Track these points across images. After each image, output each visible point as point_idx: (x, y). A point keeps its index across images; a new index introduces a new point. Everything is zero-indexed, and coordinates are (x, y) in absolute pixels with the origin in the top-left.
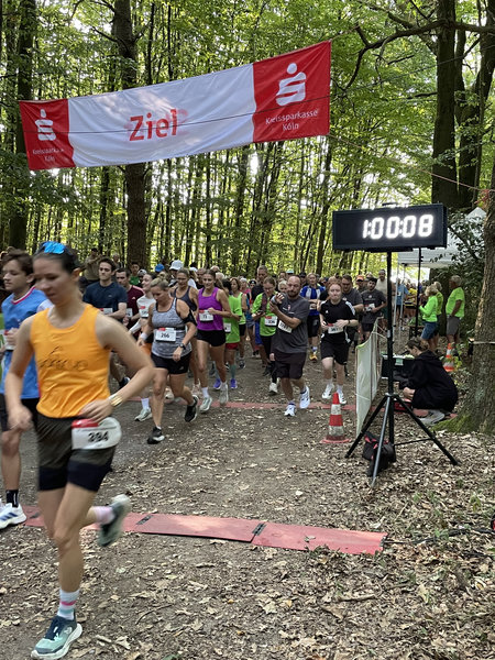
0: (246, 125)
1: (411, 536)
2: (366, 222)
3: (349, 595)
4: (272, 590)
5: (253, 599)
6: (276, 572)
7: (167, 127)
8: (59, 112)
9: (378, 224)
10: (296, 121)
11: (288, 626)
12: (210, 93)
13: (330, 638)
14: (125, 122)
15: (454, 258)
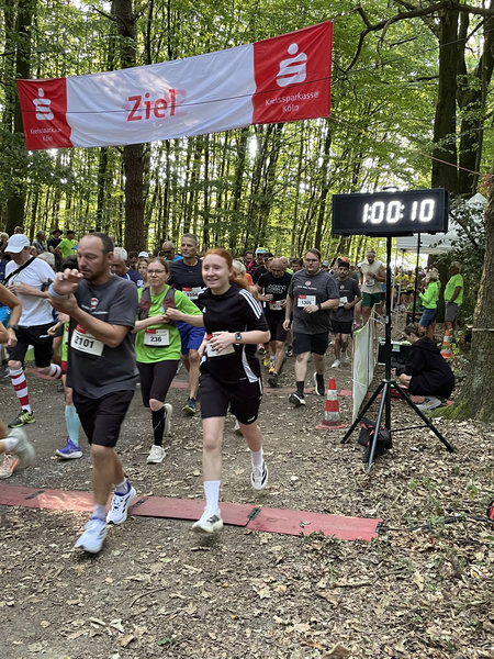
0: (246, 106)
1: (407, 523)
2: (367, 206)
3: (343, 581)
4: (266, 575)
5: (247, 584)
6: (271, 556)
7: (165, 108)
8: (56, 90)
9: (378, 209)
10: (296, 103)
11: (282, 612)
12: (209, 73)
13: (324, 624)
14: (123, 102)
15: (453, 244)
